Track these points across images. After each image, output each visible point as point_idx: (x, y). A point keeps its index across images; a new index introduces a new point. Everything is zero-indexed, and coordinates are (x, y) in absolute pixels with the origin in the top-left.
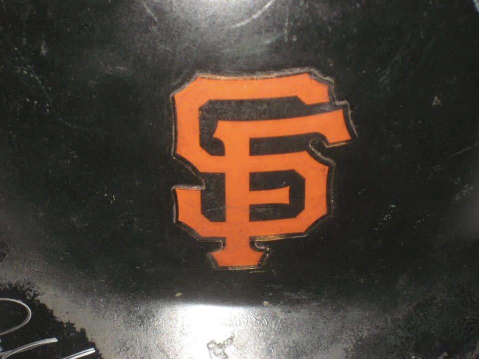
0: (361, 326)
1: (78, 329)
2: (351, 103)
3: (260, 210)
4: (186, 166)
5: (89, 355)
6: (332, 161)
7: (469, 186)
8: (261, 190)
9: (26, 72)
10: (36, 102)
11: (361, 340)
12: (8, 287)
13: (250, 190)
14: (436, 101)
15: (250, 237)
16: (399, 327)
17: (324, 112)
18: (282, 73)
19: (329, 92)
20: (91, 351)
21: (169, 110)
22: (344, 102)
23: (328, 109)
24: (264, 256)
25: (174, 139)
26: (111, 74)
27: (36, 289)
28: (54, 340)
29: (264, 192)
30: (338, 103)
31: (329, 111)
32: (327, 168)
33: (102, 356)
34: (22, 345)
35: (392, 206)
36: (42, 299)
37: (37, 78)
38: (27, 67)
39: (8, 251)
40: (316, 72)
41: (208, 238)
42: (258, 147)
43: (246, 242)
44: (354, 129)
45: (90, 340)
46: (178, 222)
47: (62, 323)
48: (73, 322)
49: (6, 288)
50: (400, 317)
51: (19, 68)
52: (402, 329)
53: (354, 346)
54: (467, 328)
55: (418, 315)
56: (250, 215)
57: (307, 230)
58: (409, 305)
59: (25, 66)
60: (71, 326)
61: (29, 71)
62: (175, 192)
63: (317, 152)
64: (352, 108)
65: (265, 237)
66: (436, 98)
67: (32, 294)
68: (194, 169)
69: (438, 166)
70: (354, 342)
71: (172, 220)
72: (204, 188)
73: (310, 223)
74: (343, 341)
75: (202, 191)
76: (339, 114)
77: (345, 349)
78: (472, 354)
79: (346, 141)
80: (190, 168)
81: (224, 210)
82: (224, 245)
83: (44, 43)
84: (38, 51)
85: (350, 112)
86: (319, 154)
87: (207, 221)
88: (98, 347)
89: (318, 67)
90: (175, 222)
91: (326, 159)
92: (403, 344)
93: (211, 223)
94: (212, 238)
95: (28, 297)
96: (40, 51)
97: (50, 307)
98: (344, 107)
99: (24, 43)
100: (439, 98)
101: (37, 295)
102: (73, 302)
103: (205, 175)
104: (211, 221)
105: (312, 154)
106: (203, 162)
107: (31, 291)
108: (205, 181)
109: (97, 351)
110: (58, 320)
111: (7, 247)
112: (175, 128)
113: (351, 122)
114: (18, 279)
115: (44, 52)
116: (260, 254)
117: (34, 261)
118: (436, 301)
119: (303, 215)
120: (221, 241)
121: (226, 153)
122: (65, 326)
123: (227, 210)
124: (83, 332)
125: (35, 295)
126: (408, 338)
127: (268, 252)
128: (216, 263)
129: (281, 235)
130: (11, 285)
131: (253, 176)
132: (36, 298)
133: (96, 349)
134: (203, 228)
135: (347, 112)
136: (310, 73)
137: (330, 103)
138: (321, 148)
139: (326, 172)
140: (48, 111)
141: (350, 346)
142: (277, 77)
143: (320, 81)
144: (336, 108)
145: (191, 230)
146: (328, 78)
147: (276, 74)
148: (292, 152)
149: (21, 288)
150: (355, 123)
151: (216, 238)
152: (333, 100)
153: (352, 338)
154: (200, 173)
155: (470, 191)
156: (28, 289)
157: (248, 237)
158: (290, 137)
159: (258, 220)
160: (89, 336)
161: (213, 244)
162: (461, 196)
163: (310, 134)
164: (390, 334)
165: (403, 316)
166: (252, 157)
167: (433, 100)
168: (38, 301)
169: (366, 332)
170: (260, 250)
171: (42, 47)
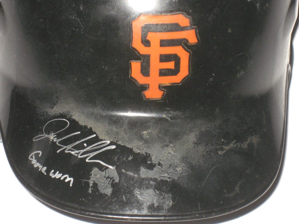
0: (201, 126)
1: (89, 128)
2: (198, 27)
3: (163, 71)
4: (135, 51)
5: (93, 137)
6: (191, 51)
7: (243, 72)
8: (164, 62)
9: (74, 18)
10: (77, 29)
11: (202, 131)
12: (59, 114)
13: (160, 62)
14: (230, 31)
15: (159, 84)
16: (217, 128)
17: (188, 30)
18: (172, 14)
19: (190, 22)
20: (94, 135)
21: (130, 28)
22: (195, 27)
23: (189, 29)
24: (164, 93)
25: (131, 40)
26: (108, 15)
27: (71, 114)
28: (79, 133)
29: (165, 63)
30: (193, 27)
31: (189, 30)
32: (189, 54)
33: (99, 137)
34: (65, 136)
35: (214, 74)
36: (74, 117)
37: (78, 19)
38: (75, 15)
39: (59, 100)
40: (185, 14)
41: (143, 84)
42: (163, 43)
43: (157, 86)
44: (199, 38)
45: (94, 131)
46: (131, 77)
47: (82, 126)
48: (86, 125)
49: (58, 115)
50: (217, 124)
51: (71, 16)
52: (218, 129)
53: (199, 133)
54: (244, 132)
55: (224, 124)
56: (159, 73)
57: (181, 82)
58: (220, 120)
59: (73, 15)
60: (86, 127)
61: (75, 17)
62: (131, 63)
63: (185, 47)
64: (198, 30)
65: (164, 84)
66: (230, 29)
67: (69, 116)
68: (139, 53)
69: (231, 59)
70: (199, 132)
71: (129, 77)
72: (142, 61)
73: (182, 78)
74: (195, 131)
75: (141, 62)
76: (193, 31)
77: (195, 135)
78: (246, 142)
79: (196, 43)
80: (137, 53)
81: (149, 71)
82: (149, 87)
83: (82, 5)
84: (79, 8)
85: (197, 31)
86: (186, 48)
87: (142, 76)
88: (97, 133)
89: (186, 12)
90: (130, 77)
91: (189, 50)
92: (218, 135)
93: (144, 77)
94: (144, 84)
95: (68, 117)
96: (80, 8)
97: (77, 120)
98: (195, 28)
99: (74, 6)
100: (231, 29)
101: (72, 116)
102: (86, 117)
103: (143, 55)
104: (144, 76)
105: (183, 47)
106: (142, 50)
107: (69, 115)
108: (143, 58)
109: (97, 135)
110: (80, 125)
111: (59, 98)
112: (132, 35)
113: (198, 35)
114: (63, 111)
115: (81, 8)
116: (162, 92)
117: (71, 103)
118: (231, 120)
119: (179, 74)
120: (148, 86)
121: (151, 46)
122: (83, 127)
123: (150, 71)
124: (91, 128)
125: (71, 116)
126: (220, 133)
127: (166, 92)
128: (145, 97)
129: (170, 83)
130: (60, 113)
131: (161, 55)
132: (71, 117)
133: (96, 134)
134: (141, 79)
135: (196, 30)
136: (183, 14)
137: (190, 26)
138: (187, 46)
139: (189, 55)
140: (82, 32)
141: (197, 134)
142: (170, 15)
143: (186, 17)
144: (192, 29)
145: (136, 81)
146: (189, 16)
147: (170, 14)
148: (176, 46)
149: (65, 114)
150: (199, 36)
151: (146, 84)
152: (191, 25)
153: (198, 130)
154: (141, 54)
155: (243, 73)
156: (68, 114)
157: (158, 84)
158: (176, 39)
159: (162, 76)
160: (93, 130)
161: (144, 88)
162: (240, 75)
163: (183, 38)
164: (213, 130)
165: (218, 124)
166: (161, 47)
167: (228, 30)
168: (72, 118)
169: (204, 129)
170: (162, 90)
171: (81, 7)
